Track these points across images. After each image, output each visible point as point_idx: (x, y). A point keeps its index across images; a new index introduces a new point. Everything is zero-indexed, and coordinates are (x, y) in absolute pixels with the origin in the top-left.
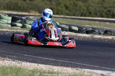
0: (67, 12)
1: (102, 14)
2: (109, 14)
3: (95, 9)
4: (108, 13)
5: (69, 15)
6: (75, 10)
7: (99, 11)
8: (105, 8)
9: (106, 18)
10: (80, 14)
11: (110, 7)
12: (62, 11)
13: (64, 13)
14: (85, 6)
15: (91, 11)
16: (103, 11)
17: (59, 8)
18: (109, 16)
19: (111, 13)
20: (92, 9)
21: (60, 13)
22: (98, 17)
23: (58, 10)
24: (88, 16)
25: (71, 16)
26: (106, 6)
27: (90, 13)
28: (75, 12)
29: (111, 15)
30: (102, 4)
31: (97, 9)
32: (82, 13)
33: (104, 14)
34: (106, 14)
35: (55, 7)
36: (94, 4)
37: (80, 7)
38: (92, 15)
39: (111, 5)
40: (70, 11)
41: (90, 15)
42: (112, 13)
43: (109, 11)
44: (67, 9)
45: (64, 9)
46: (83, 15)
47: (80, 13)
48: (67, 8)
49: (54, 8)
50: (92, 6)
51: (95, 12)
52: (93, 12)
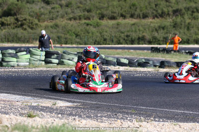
0: (78, 40)
1: (120, 41)
2: (127, 40)
3: (111, 35)
4: (126, 38)
5: (80, 44)
6: (86, 37)
7: (115, 36)
8: (122, 33)
9: (125, 44)
10: (93, 42)
11: (128, 31)
12: (71, 40)
13: (73, 42)
14: (98, 32)
15: (105, 37)
16: (120, 37)
17: (68, 36)
18: (128, 42)
19: (130, 38)
20: (106, 35)
21: (68, 42)
22: (115, 44)
23: (66, 38)
24: (103, 44)
25: (82, 44)
26: (123, 30)
27: (105, 40)
28: (88, 40)
29: (130, 41)
30: (117, 28)
31: (113, 35)
32: (96, 41)
33: (122, 41)
34: (124, 40)
35: (63, 35)
36: (108, 29)
37: (93, 34)
38: (108, 42)
39: (129, 29)
40: (81, 39)
41: (105, 42)
42: (132, 38)
43: (127, 36)
44: (78, 37)
45: (74, 37)
46: (96, 43)
47: (93, 40)
48: (77, 35)
49: (61, 37)
50: (106, 32)
51: (110, 38)
52: (108, 38)
